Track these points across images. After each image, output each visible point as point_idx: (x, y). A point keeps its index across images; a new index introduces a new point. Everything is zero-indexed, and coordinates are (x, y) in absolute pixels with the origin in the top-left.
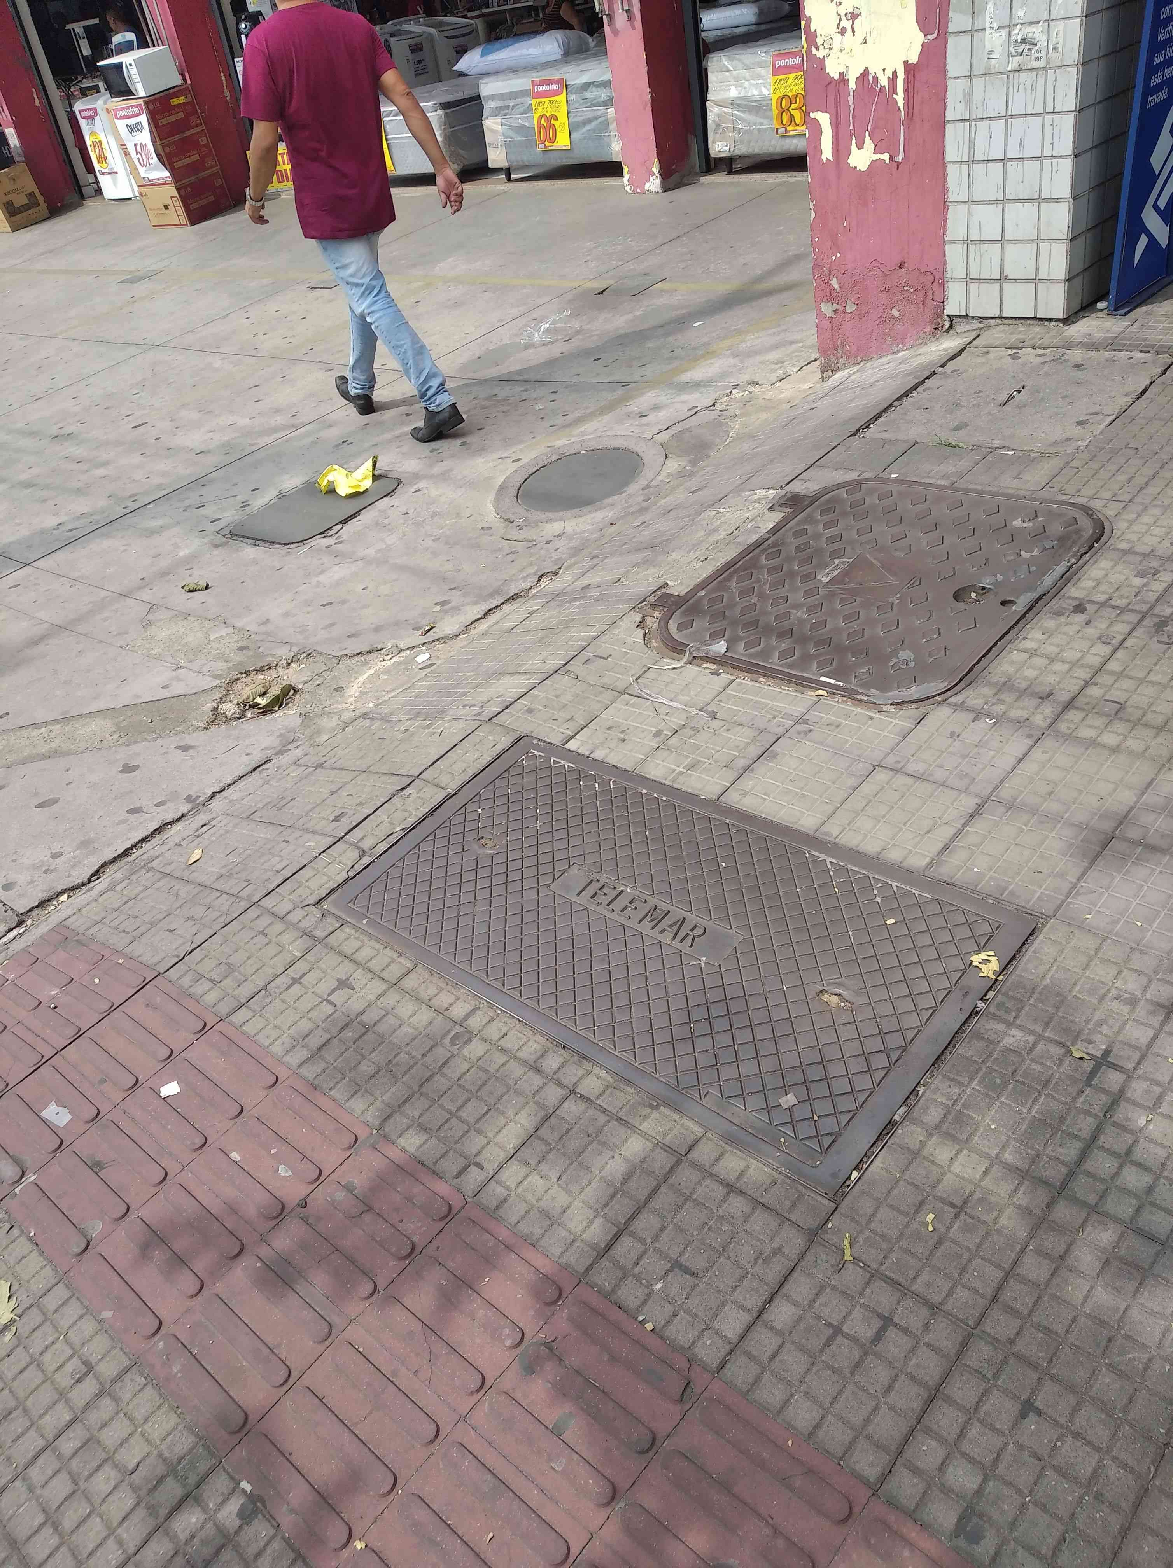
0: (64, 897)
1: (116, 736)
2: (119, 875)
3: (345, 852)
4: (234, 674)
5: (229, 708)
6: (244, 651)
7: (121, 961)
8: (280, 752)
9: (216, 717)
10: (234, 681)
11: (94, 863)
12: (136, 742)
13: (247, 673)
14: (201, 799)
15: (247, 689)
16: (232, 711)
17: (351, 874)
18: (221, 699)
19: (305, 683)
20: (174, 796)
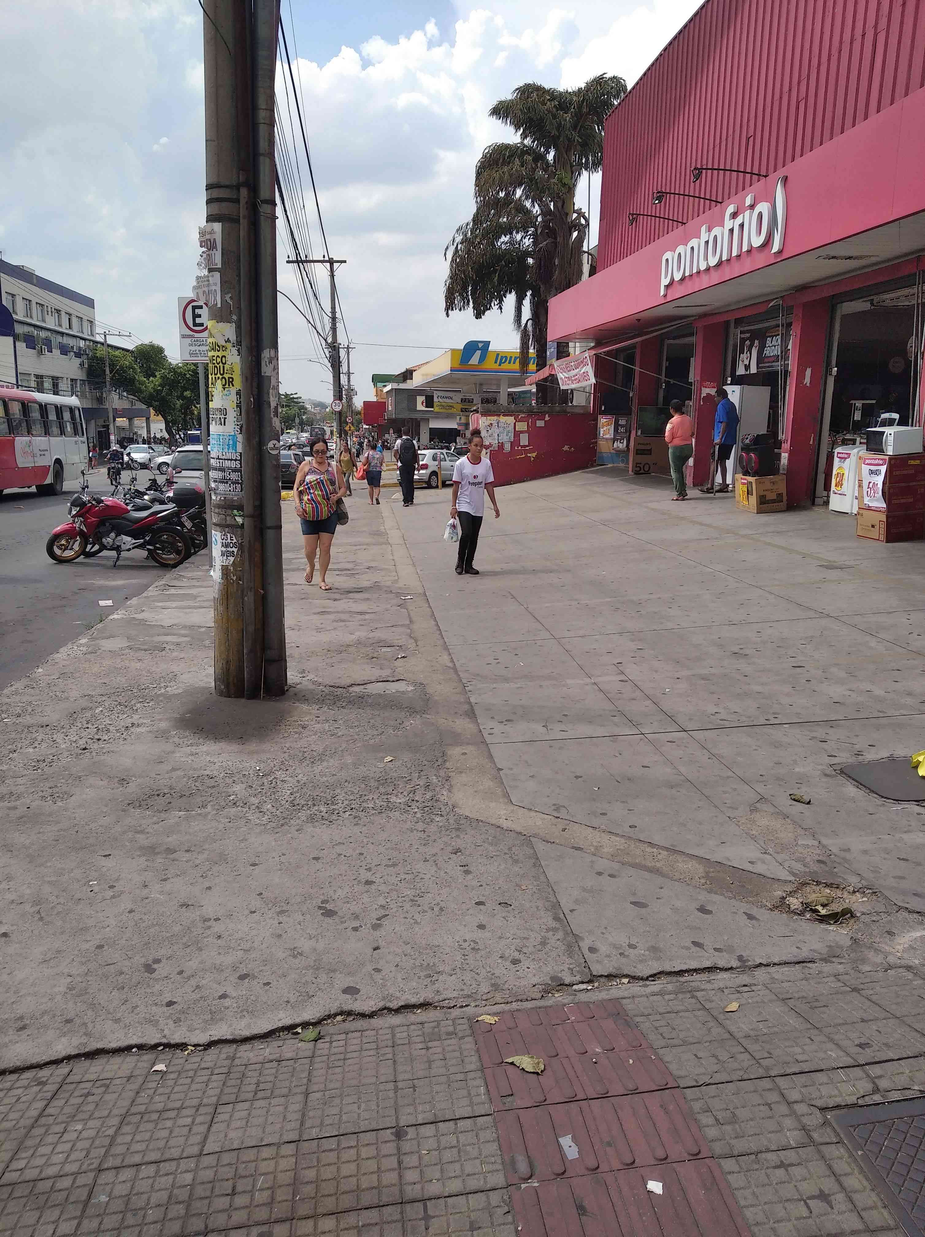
0: (625, 981)
1: (703, 881)
2: (670, 987)
3: (860, 1079)
4: (808, 879)
5: (795, 903)
6: (822, 865)
7: (653, 1057)
8: (825, 960)
9: (781, 905)
10: (804, 884)
11: (656, 967)
12: (716, 893)
13: (818, 883)
14: (750, 963)
15: (814, 895)
16: (796, 907)
17: (860, 1102)
18: (791, 892)
19: (863, 914)
20: (730, 949)
